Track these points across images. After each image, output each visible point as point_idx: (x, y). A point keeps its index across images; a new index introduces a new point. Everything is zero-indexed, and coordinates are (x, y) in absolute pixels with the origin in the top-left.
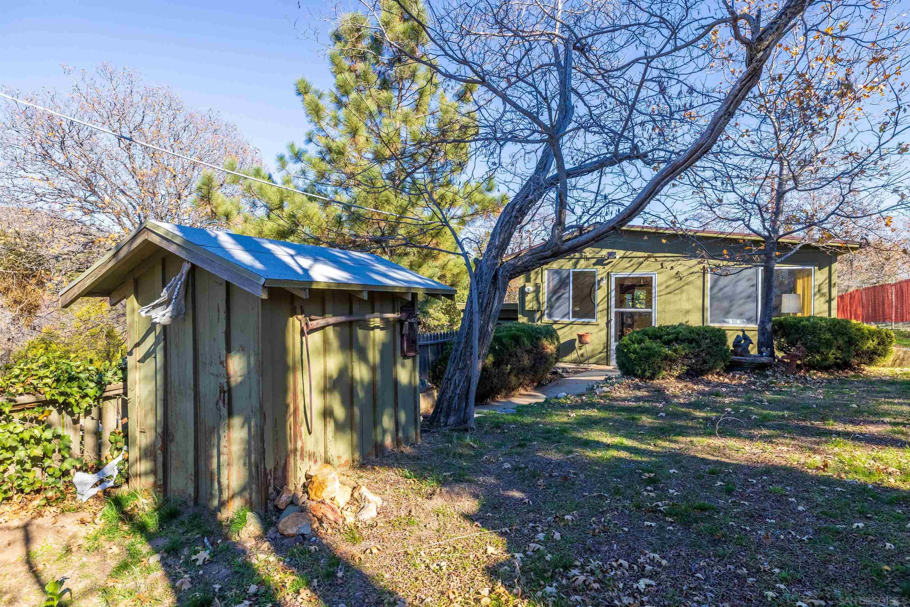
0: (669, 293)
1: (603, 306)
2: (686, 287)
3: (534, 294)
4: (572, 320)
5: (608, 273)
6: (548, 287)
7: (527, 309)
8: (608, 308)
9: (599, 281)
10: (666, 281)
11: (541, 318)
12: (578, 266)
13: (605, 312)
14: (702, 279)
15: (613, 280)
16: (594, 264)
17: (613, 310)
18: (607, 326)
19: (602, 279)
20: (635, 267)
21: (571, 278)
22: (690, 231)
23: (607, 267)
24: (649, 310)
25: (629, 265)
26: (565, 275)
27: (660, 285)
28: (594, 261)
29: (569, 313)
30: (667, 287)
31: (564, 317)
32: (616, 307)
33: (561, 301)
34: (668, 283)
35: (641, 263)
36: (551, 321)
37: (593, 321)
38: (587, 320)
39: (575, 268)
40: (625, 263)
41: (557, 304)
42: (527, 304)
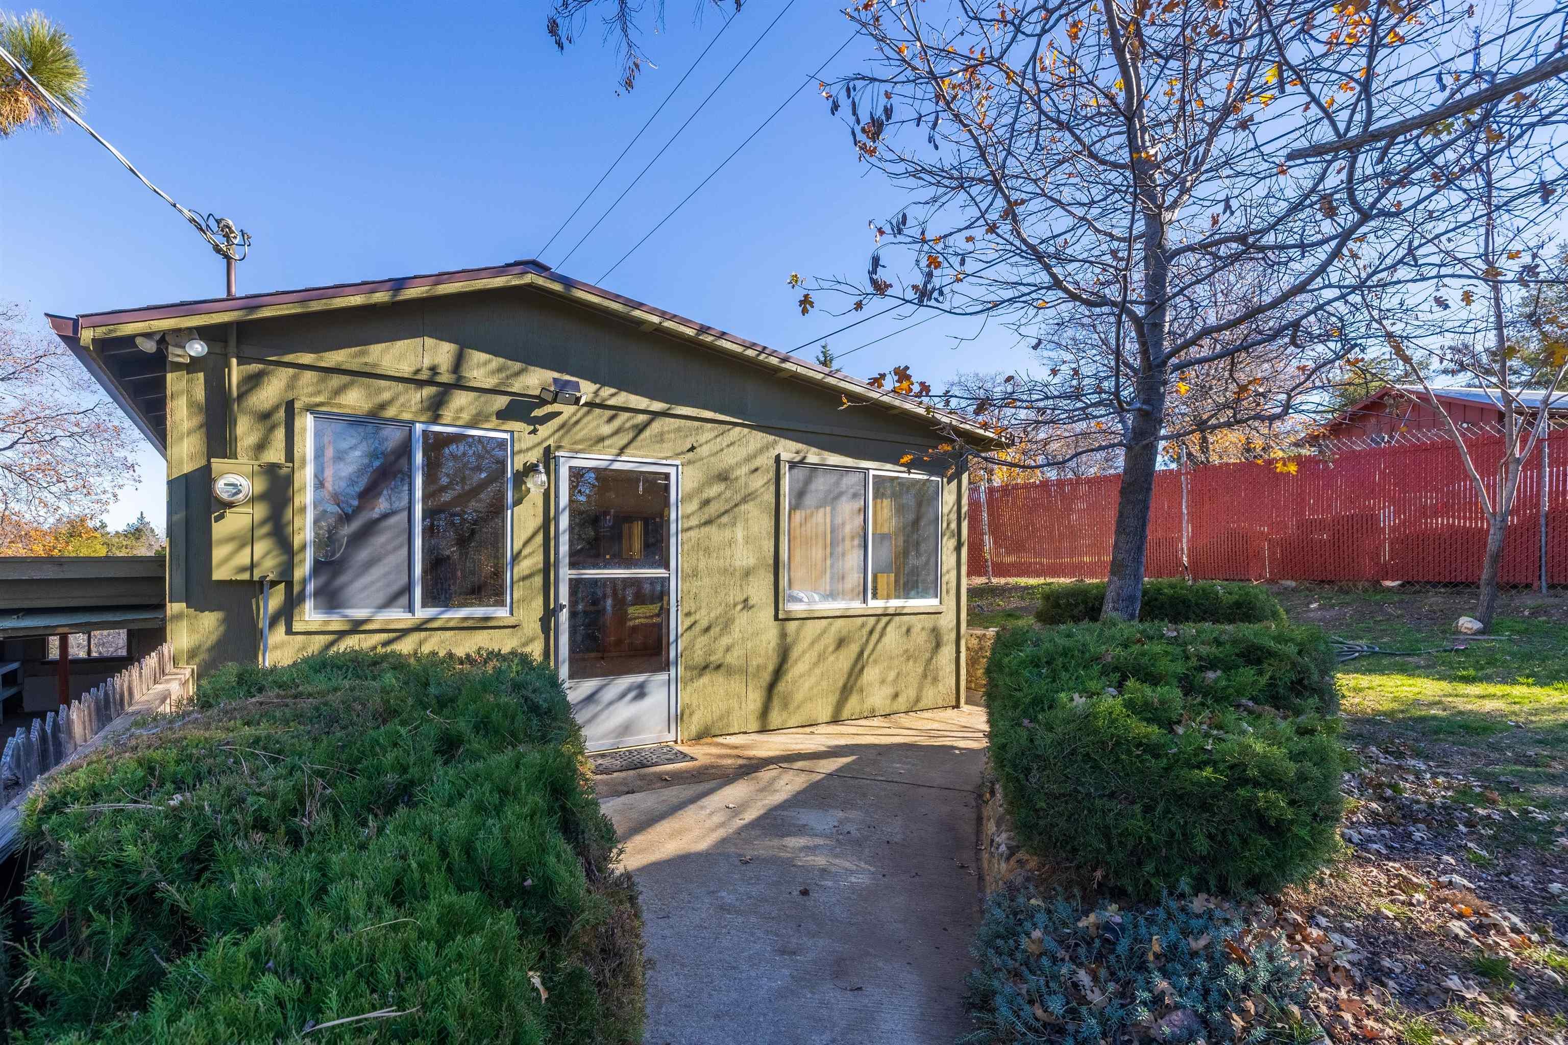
0: (708, 522)
1: (532, 561)
2: (743, 507)
3: (260, 511)
4: (422, 613)
5: (547, 450)
6: (320, 484)
7: (219, 574)
8: (548, 569)
9: (521, 477)
10: (700, 490)
11: (287, 613)
12: (448, 414)
13: (538, 580)
14: (772, 488)
15: (564, 473)
16: (503, 415)
17: (566, 573)
18: (546, 629)
19: (530, 469)
20: (622, 440)
21: (419, 458)
22: (772, 354)
23: (544, 431)
24: (660, 572)
25: (607, 429)
26: (393, 437)
27: (689, 497)
28: (501, 402)
29: (408, 589)
30: (706, 502)
31: (389, 603)
32: (572, 565)
33: (379, 541)
34: (705, 496)
35: (640, 429)
36: (336, 623)
37: (501, 613)
38: (479, 612)
39: (436, 419)
40: (598, 425)
41: (363, 555)
42: (218, 553)
